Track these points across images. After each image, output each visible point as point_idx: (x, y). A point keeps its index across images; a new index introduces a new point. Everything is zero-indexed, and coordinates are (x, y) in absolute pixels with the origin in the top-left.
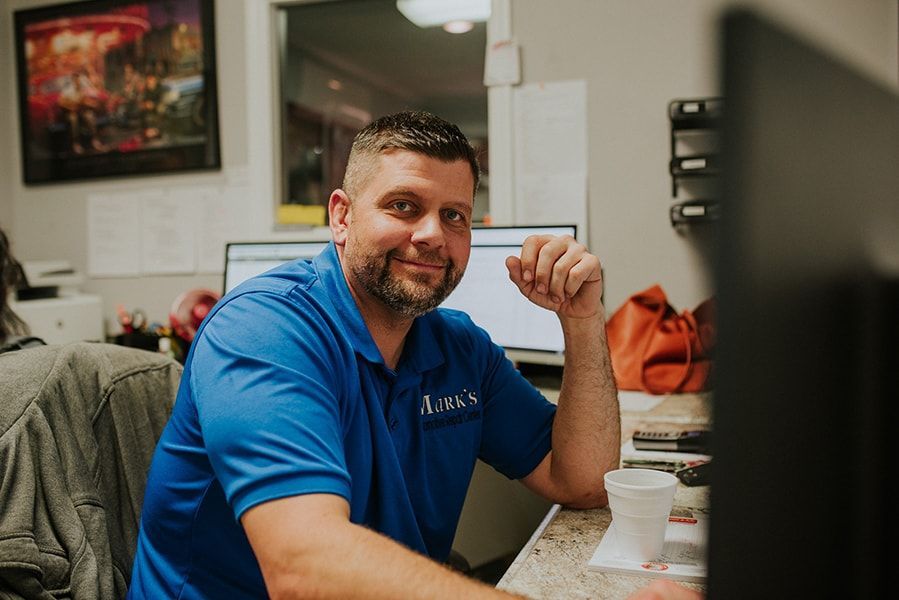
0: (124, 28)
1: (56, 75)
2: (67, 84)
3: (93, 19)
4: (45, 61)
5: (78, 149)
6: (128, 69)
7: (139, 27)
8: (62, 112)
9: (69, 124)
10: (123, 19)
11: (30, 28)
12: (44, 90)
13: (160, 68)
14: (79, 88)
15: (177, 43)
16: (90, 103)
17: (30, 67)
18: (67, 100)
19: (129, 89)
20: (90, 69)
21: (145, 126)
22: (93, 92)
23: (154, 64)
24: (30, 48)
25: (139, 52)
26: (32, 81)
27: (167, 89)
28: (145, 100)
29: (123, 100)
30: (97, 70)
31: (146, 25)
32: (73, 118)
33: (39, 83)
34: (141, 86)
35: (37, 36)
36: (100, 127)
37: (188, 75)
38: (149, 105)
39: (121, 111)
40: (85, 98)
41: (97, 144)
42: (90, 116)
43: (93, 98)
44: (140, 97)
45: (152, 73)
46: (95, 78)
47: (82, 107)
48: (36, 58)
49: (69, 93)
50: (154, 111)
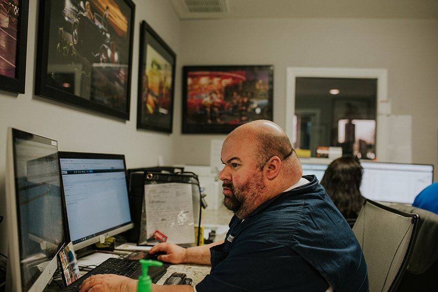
0: (234, 78)
1: (201, 92)
2: (206, 96)
3: (220, 73)
4: (196, 87)
5: (210, 122)
6: (235, 94)
7: (241, 79)
8: (203, 107)
9: (206, 112)
10: (234, 75)
11: (190, 73)
12: (195, 98)
13: (249, 95)
14: (212, 98)
15: (258, 87)
16: (216, 104)
17: (189, 88)
18: (206, 102)
19: (235, 101)
20: (217, 92)
21: (242, 116)
22: (218, 100)
23: (247, 93)
24: (190, 81)
25: (240, 88)
26: (190, 93)
27: (252, 103)
28: (242, 106)
29: (231, 105)
30: (221, 93)
31: (244, 79)
32: (208, 109)
33: (193, 95)
34: (241, 101)
35: (193, 77)
36: (220, 114)
37: (261, 99)
38: (244, 108)
39: (231, 109)
40: (214, 103)
41: (219, 120)
42: (216, 110)
43: (218, 103)
44: (240, 105)
45: (246, 96)
46: (219, 95)
47: (212, 106)
48: (191, 85)
49: (207, 100)
50: (246, 110)
